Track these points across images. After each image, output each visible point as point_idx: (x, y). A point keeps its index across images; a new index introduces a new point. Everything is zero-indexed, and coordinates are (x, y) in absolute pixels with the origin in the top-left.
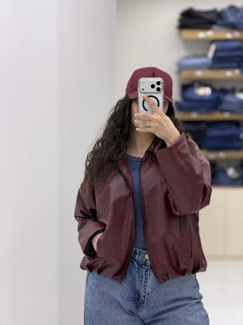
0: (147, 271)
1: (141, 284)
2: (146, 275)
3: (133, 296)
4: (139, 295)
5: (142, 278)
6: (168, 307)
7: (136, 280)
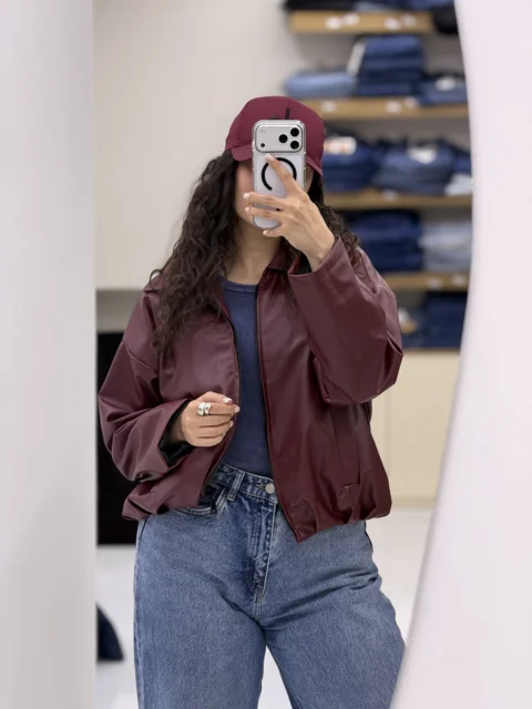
0: (270, 517)
1: (258, 545)
2: (267, 525)
5: (260, 533)
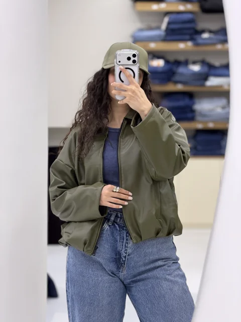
3: (114, 257)
4: (120, 256)
6: (148, 267)
7: (117, 241)
